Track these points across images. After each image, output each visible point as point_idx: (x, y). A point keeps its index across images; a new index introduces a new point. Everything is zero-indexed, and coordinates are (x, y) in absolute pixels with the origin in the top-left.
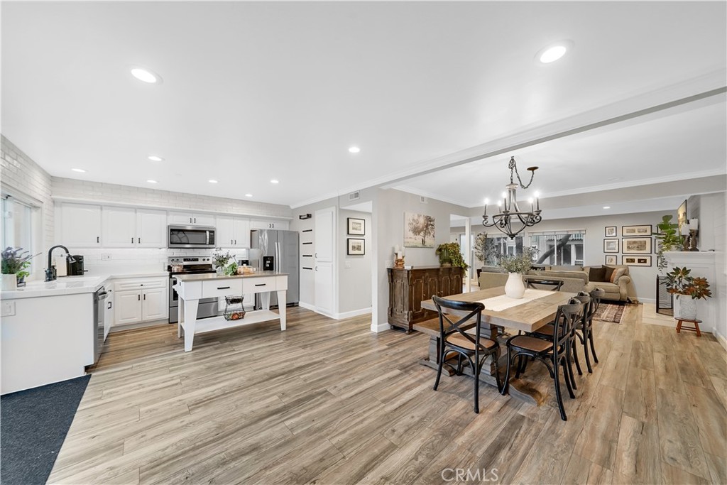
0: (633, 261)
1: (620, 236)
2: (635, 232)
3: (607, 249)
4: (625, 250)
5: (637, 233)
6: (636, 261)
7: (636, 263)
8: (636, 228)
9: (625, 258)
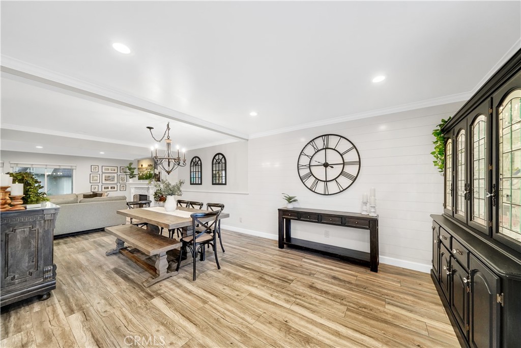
0: (108, 188)
1: (100, 172)
2: (109, 170)
3: (92, 181)
4: (104, 182)
5: (110, 171)
6: (110, 188)
7: (110, 189)
8: (110, 168)
9: (103, 187)
